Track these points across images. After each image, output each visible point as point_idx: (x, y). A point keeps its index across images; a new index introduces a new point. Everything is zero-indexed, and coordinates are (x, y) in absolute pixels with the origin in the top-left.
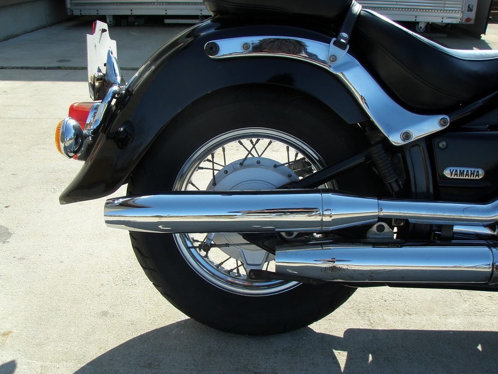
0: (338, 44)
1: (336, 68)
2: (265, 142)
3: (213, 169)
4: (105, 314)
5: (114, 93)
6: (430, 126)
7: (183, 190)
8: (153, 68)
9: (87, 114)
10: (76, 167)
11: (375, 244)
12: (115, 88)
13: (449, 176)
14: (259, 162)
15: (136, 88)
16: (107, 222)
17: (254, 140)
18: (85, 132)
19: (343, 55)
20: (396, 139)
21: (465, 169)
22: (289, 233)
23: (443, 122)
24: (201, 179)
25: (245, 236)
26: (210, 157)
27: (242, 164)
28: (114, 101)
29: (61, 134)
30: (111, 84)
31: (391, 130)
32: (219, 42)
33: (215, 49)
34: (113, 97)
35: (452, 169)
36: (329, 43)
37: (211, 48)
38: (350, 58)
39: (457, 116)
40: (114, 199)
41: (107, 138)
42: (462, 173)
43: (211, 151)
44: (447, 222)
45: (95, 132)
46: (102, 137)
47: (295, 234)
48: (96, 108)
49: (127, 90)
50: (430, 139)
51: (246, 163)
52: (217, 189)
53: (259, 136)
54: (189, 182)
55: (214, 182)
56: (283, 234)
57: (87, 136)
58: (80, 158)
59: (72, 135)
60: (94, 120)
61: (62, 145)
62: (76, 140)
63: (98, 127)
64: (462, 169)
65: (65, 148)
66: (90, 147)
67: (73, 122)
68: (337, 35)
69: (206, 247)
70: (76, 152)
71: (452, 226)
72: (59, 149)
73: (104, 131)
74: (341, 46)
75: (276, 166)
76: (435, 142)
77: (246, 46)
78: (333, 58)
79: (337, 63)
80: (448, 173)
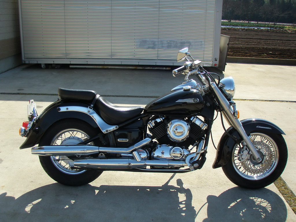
0: (90, 108)
2: (75, 132)
3: (62, 140)
4: (32, 182)
5: (35, 119)
6: (113, 128)
7: (54, 145)
8: (46, 112)
9: (27, 125)
10: (25, 139)
11: (100, 159)
12: (35, 118)
13: (119, 141)
14: (74, 138)
15: (41, 117)
16: (32, 153)
17: (73, 132)
18: (27, 130)
19: (91, 111)
20: (104, 131)
21: (123, 139)
22: (79, 156)
23: (116, 127)
24: (59, 142)
25: (69, 157)
26: (61, 136)
27: (69, 138)
28: (35, 121)
29: (21, 131)
30: (34, 117)
31: (103, 129)
32: (61, 108)
33: (60, 109)
34: (35, 120)
36: (88, 108)
37: (58, 109)
38: (93, 111)
39: (121, 125)
40: (34, 147)
41: (33, 131)
42: (122, 140)
43: (61, 134)
45: (30, 130)
46: (32, 131)
47: (80, 156)
48: (30, 123)
49: (38, 118)
50: (114, 132)
51: (70, 138)
52: (62, 144)
53: (74, 131)
54: (55, 143)
55: (62, 143)
56: (77, 156)
57: (27, 131)
58: (26, 137)
59: (23, 131)
60: (30, 126)
61: (21, 134)
62: (24, 132)
63: (30, 129)
64: (122, 139)
65: (22, 134)
66: (28, 134)
67: (23, 128)
68: (90, 105)
69: (59, 160)
70: (24, 135)
72: (20, 135)
73: (32, 130)
74: (91, 108)
75: (78, 139)
76: (115, 132)
77: (67, 109)
78: (89, 111)
79: (90, 113)
80: (119, 140)
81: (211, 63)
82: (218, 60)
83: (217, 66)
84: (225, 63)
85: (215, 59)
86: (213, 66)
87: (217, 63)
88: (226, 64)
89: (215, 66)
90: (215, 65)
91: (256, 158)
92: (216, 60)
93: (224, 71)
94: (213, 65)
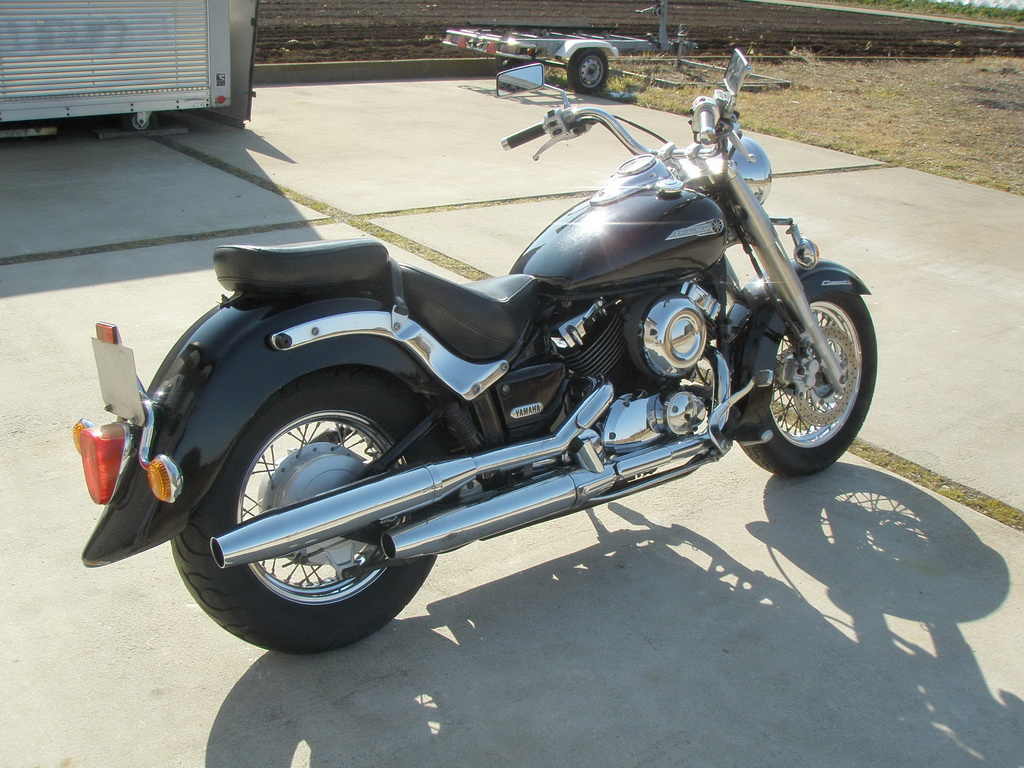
0: (399, 311)
1: (401, 336)
6: (491, 373)
11: (469, 504)
13: (516, 417)
19: (405, 321)
20: (467, 394)
21: (528, 407)
23: (502, 367)
31: (462, 387)
33: (288, 340)
35: (517, 409)
36: (390, 312)
38: (411, 323)
42: (526, 411)
44: (526, 462)
51: (302, 454)
64: (525, 407)
68: (396, 302)
71: (531, 464)
74: (402, 313)
75: (333, 448)
76: (498, 387)
77: (315, 331)
78: (397, 326)
79: (402, 330)
80: (514, 414)
81: (204, 94)
82: (228, 81)
83: (227, 103)
84: (250, 88)
85: (218, 78)
86: (214, 105)
87: (226, 91)
88: (254, 94)
89: (220, 105)
90: (221, 99)
91: (833, 378)
92: (220, 82)
93: (248, 118)
94: (213, 101)
